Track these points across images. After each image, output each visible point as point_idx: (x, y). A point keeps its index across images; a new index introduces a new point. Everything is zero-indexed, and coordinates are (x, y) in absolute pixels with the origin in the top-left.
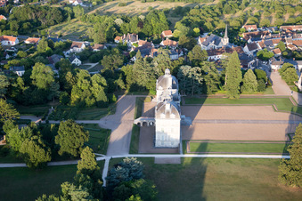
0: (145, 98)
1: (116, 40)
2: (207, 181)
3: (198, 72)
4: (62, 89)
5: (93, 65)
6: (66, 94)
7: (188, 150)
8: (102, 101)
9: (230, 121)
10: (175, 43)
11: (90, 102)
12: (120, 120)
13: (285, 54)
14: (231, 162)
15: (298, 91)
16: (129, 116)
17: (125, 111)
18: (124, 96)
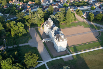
0: (38, 29)
1: (10, 3)
2: (89, 66)
3: (57, 17)
4: (6, 31)
5: (8, 15)
6: (9, 33)
7: (71, 52)
8: (25, 34)
9: (75, 35)
10: (33, 3)
11: (20, 35)
12: (36, 41)
13: (71, 4)
14: (89, 54)
15: (85, 18)
16: (38, 39)
17: (35, 36)
18: (29, 29)
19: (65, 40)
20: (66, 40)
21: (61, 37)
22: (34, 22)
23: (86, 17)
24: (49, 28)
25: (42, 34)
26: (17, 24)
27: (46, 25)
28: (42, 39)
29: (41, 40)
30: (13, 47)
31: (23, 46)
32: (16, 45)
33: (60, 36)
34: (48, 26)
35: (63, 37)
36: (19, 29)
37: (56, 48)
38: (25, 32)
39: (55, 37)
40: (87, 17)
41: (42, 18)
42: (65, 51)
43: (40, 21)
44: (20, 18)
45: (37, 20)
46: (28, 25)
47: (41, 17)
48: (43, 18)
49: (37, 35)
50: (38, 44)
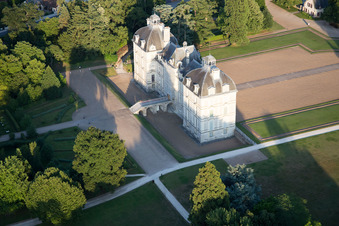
0: (105, 70)
3: (186, 13)
7: (258, 137)
8: (55, 87)
9: (269, 80)
11: (34, 93)
12: (105, 112)
15: (312, 16)
16: (113, 103)
17: (98, 96)
18: (68, 73)
19: (226, 88)
20: (232, 89)
21: (210, 78)
22: (84, 42)
23: (315, 12)
24: (156, 59)
25: (124, 89)
26: (16, 50)
27: (139, 44)
28: (130, 105)
29: (124, 107)
30: (12, 138)
31: (51, 133)
32: (22, 129)
33: (204, 73)
34: (152, 47)
35: (216, 75)
36: (28, 69)
37: (193, 130)
38: (51, 80)
39: (185, 83)
40: (322, 10)
41: (118, 25)
42: (233, 137)
43: (112, 37)
44: (23, 30)
45: (97, 32)
46: (59, 55)
47: (111, 21)
48: (124, 26)
49: (104, 93)
50: (117, 122)
